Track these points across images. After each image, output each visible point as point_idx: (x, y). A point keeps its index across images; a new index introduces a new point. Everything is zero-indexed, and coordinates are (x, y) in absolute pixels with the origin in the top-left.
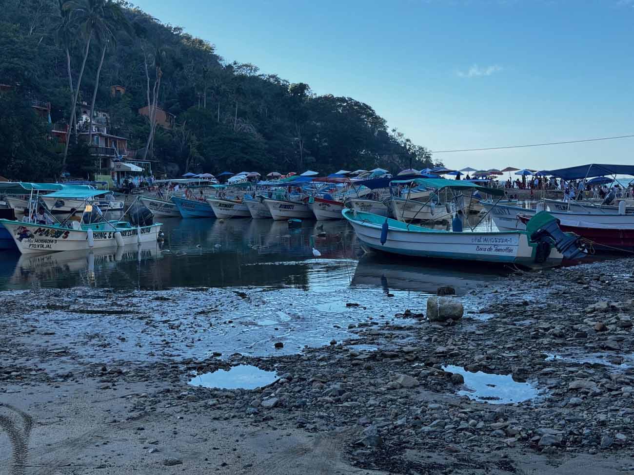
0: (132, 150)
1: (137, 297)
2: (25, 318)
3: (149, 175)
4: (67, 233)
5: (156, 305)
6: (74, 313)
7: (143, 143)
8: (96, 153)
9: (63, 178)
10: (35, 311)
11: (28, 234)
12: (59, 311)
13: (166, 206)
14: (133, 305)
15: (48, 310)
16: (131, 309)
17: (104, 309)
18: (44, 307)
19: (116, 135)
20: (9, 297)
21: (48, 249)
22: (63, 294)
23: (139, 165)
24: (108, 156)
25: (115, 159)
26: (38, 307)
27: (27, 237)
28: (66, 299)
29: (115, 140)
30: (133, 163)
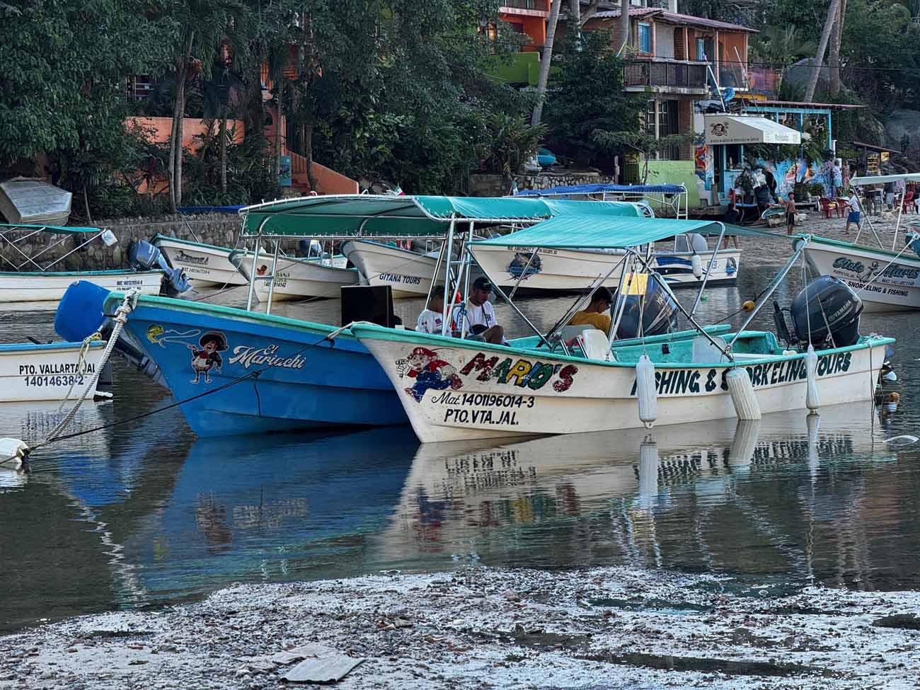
0: (766, 67)
1: (817, 612)
2: (448, 675)
3: (827, 156)
4: (569, 372)
5: (891, 646)
6: (607, 666)
7: (804, 40)
8: (640, 83)
9: (533, 173)
10: (478, 651)
11: (444, 373)
12: (555, 656)
13: (894, 270)
14: (809, 644)
15: (517, 651)
16: (805, 658)
17: (709, 654)
18: (504, 638)
19: (713, 17)
20: (388, 599)
21: (505, 426)
22: (563, 592)
23: (792, 122)
24: (684, 91)
25: (706, 104)
26: (485, 638)
27: (439, 385)
28: (575, 611)
29: (707, 35)
30: (768, 116)
